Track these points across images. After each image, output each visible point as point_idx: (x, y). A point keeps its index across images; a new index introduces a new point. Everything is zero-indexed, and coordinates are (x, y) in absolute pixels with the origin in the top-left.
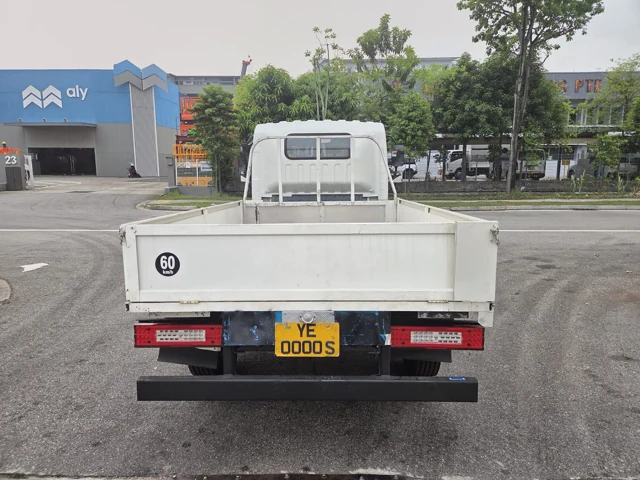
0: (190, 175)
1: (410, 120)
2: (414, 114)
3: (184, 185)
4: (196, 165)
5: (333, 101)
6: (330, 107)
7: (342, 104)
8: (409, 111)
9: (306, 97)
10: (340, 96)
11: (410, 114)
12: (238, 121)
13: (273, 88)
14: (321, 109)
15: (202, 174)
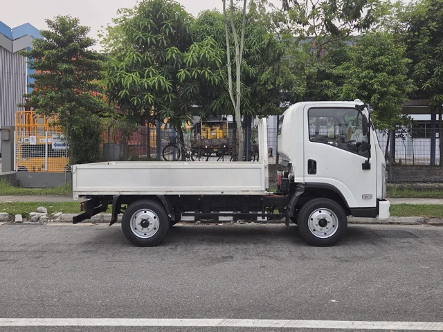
0: (36, 156)
1: (376, 68)
2: (384, 59)
3: (30, 170)
4: (46, 140)
5: (250, 48)
6: (245, 56)
7: (263, 51)
8: (374, 56)
9: (210, 40)
10: (261, 39)
11: (377, 60)
12: (105, 73)
13: (160, 26)
14: (232, 57)
15: (53, 153)
